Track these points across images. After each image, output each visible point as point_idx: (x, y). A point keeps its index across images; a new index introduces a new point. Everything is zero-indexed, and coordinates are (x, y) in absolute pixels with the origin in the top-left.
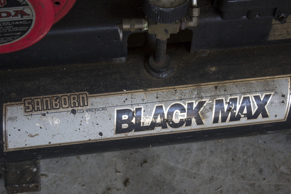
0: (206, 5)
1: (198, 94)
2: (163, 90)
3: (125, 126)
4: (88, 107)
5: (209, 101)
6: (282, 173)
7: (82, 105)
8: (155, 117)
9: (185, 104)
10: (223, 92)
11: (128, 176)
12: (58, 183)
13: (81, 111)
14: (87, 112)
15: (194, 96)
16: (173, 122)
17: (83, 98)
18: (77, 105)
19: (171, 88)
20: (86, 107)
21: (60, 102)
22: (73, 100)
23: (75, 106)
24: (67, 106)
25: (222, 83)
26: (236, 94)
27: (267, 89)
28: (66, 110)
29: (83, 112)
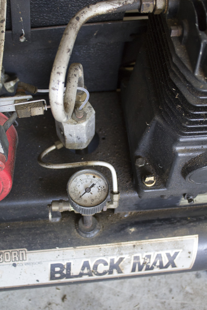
0: (127, 182)
1: (119, 251)
2: (90, 248)
3: (57, 275)
4: (26, 262)
5: (128, 256)
6: (187, 293)
7: (21, 259)
8: (83, 269)
9: (108, 259)
10: (139, 250)
11: (65, 293)
12: (10, 297)
13: (21, 265)
14: (26, 265)
15: (115, 253)
16: (97, 272)
17: (22, 254)
18: (17, 259)
19: (97, 247)
20: (24, 261)
21: (3, 257)
22: (15, 255)
23: (15, 260)
24: (9, 260)
25: (139, 243)
26: (150, 251)
27: (177, 247)
28: (8, 263)
29: (23, 265)
